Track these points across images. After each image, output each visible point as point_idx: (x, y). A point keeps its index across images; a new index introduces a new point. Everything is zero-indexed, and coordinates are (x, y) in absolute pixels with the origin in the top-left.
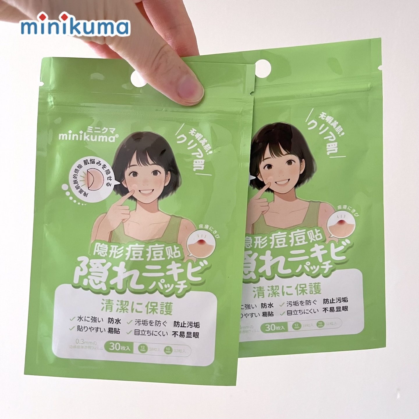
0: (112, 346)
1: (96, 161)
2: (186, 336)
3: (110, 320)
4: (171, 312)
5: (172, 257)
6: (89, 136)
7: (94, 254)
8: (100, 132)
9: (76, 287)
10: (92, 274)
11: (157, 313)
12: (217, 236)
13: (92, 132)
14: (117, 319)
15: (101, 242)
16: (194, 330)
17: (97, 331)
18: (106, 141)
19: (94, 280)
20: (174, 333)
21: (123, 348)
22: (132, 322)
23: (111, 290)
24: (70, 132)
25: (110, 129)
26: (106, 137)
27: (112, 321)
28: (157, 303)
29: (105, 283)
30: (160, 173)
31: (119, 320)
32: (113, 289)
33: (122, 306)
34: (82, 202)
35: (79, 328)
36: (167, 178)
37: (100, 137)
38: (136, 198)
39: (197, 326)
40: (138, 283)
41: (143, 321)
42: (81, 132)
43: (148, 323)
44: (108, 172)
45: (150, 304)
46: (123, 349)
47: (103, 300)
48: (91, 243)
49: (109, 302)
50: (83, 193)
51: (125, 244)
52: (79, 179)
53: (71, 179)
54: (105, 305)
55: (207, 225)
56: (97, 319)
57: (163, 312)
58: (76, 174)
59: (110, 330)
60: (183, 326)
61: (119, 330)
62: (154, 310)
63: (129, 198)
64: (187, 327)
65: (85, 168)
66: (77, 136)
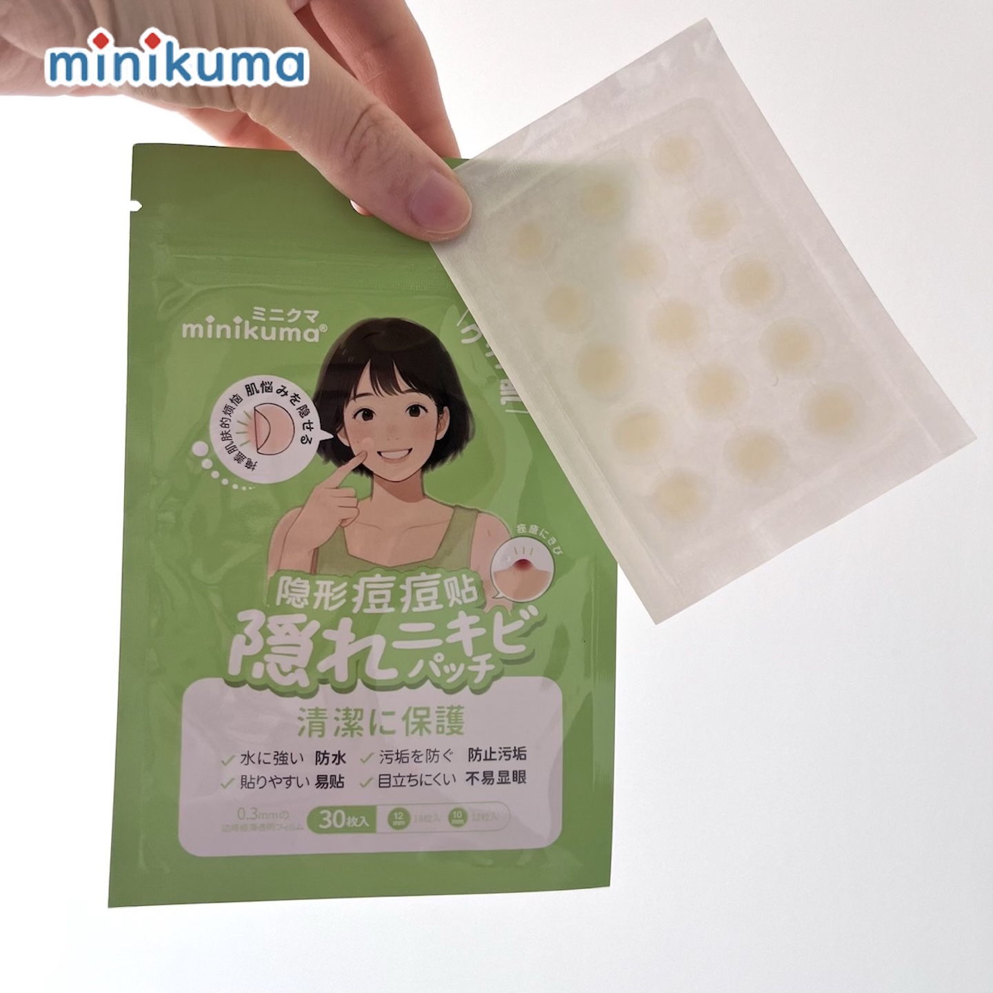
0: (325, 819)
1: (276, 387)
2: (496, 780)
3: (321, 757)
4: (460, 727)
5: (460, 602)
6: (256, 328)
7: (278, 603)
8: (282, 319)
9: (234, 683)
10: (273, 650)
11: (429, 732)
12: (556, 551)
13: (264, 320)
14: (337, 753)
15: (295, 574)
16: (513, 765)
17: (290, 785)
18: (298, 339)
19: (278, 665)
20: (470, 775)
21: (353, 822)
22: (371, 758)
23: (321, 686)
24: (210, 319)
25: (306, 312)
26: (298, 331)
27: (326, 760)
28: (428, 709)
29: (305, 669)
30: (426, 410)
31: (342, 754)
32: (324, 682)
33: (347, 721)
34: (242, 482)
35: (245, 782)
36: (441, 421)
37: (282, 330)
38: (371, 469)
39: (520, 755)
40: (383, 665)
41: (397, 753)
42: (238, 320)
43: (410, 756)
44: (304, 411)
45: (412, 711)
46: (351, 824)
47: (302, 710)
48: (269, 578)
49: (317, 714)
50: (246, 461)
51: (350, 577)
52: (234, 427)
53: (215, 430)
54: (306, 723)
55: (536, 526)
56: (289, 757)
57: (443, 729)
58: (228, 416)
59: (322, 781)
60: (488, 757)
61: (342, 780)
62: (421, 726)
63: (355, 470)
64: (498, 758)
65: (249, 403)
66: (228, 328)
